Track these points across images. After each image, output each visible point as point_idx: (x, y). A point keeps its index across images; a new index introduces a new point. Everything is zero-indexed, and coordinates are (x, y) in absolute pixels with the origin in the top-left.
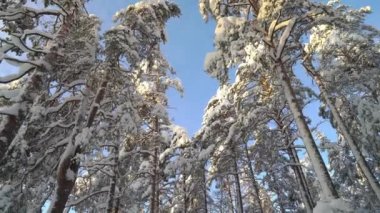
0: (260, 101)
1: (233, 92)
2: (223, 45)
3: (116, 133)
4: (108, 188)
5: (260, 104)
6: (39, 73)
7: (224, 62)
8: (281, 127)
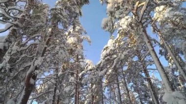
0: (129, 46)
1: (116, 43)
2: (111, 13)
3: (57, 62)
4: (53, 90)
5: (130, 48)
6: (15, 28)
7: (112, 22)
8: (141, 59)
